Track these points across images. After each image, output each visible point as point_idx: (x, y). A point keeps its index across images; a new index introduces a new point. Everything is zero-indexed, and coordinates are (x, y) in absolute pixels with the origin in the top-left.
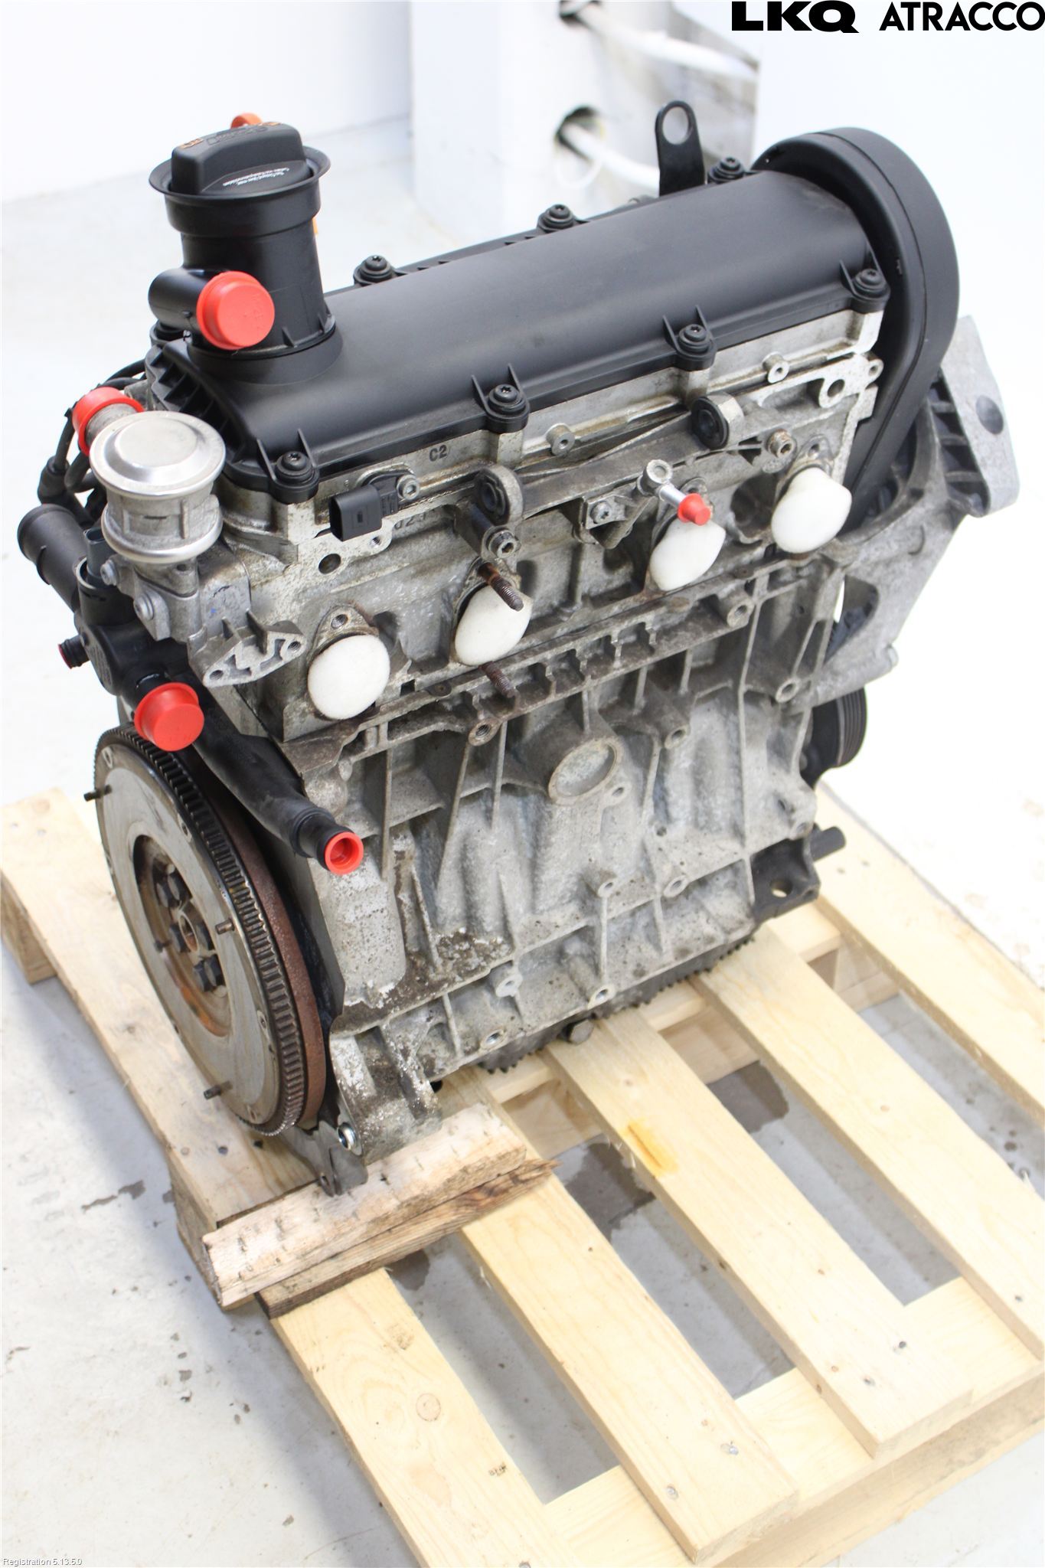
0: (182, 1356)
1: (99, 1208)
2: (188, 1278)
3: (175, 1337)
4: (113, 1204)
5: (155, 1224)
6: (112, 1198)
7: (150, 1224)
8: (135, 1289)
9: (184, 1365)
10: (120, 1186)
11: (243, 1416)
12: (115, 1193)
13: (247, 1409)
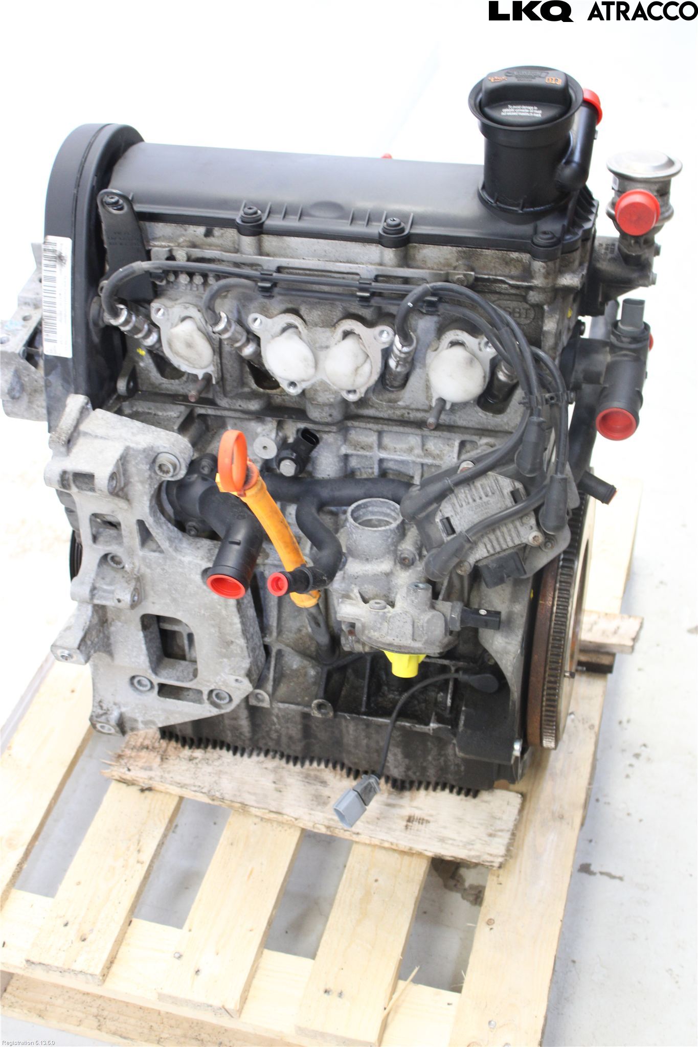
0: (631, 765)
1: (614, 873)
2: (597, 800)
3: (627, 776)
4: (604, 870)
5: (591, 841)
6: (602, 873)
7: (593, 844)
8: (629, 814)
9: (633, 761)
10: (592, 878)
11: (624, 720)
12: (598, 875)
13: (620, 723)
